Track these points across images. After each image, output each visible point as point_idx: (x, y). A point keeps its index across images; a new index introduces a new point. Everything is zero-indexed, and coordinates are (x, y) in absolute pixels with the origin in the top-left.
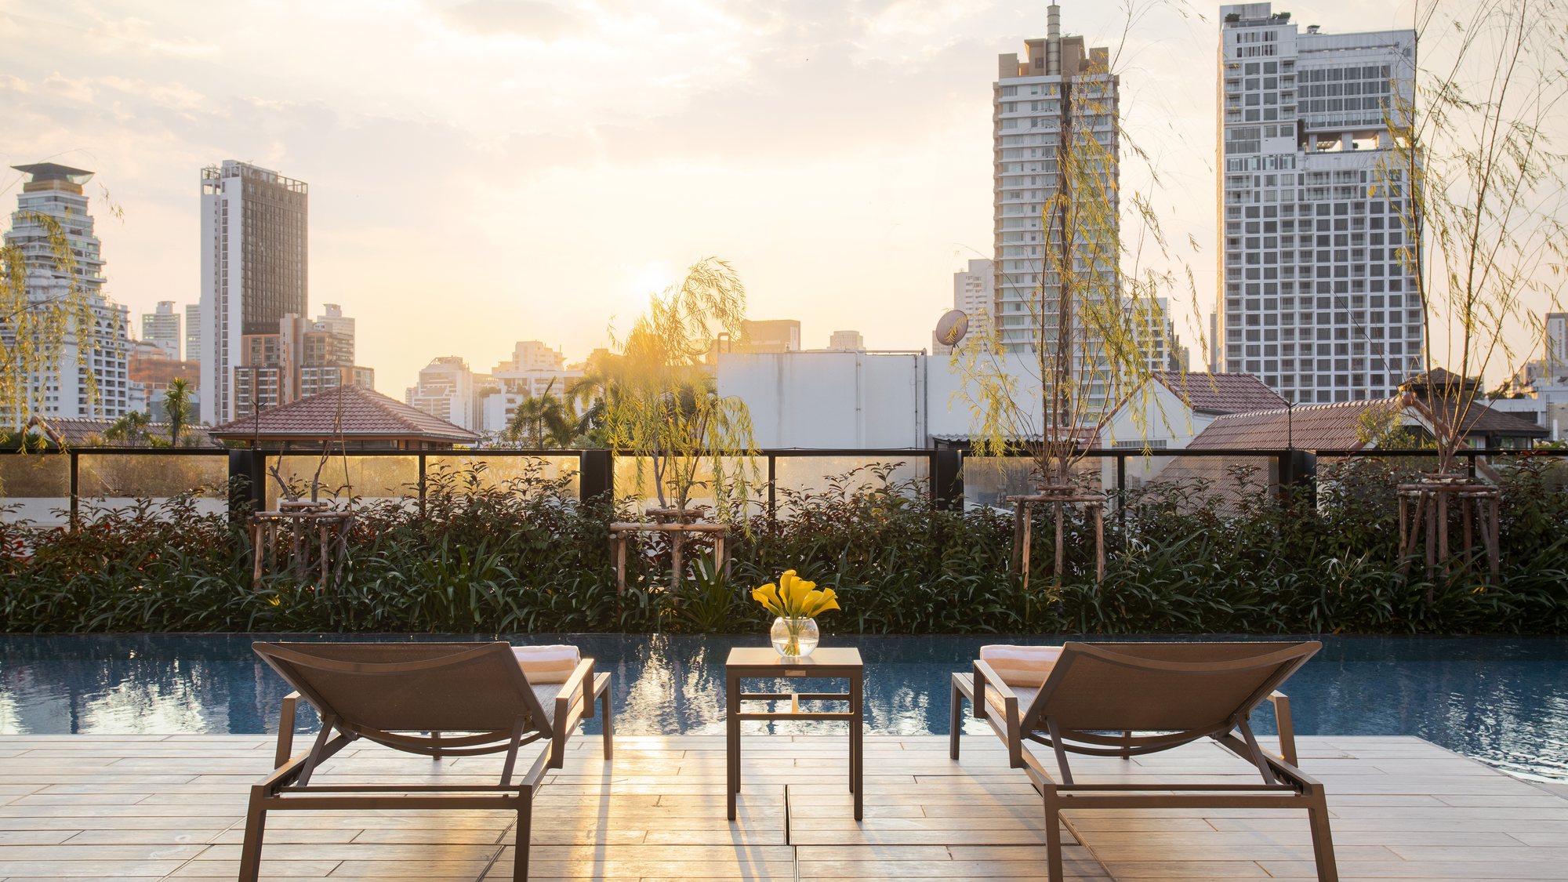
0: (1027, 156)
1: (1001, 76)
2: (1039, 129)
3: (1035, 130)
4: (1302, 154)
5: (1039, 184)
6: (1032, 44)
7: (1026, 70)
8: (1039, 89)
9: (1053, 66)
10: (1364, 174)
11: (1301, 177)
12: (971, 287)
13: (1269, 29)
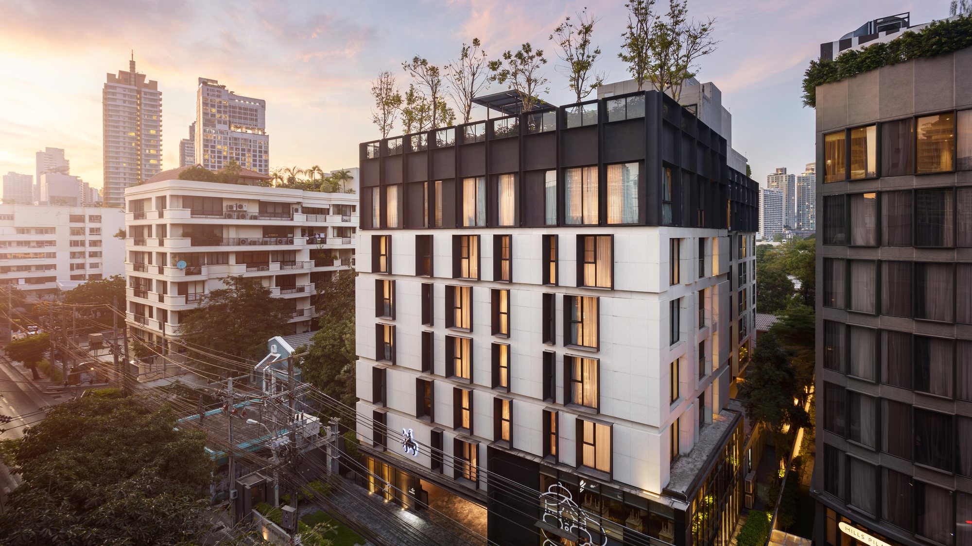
0: (121, 114)
1: (108, 81)
2: (127, 104)
3: (125, 105)
4: (230, 131)
5: (126, 125)
6: (121, 72)
7: (118, 81)
8: (127, 90)
9: (133, 83)
10: (250, 140)
11: (230, 138)
12: (47, 159)
13: (219, 89)
